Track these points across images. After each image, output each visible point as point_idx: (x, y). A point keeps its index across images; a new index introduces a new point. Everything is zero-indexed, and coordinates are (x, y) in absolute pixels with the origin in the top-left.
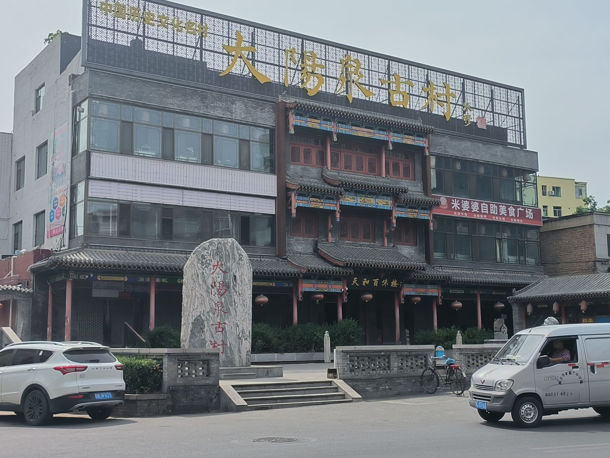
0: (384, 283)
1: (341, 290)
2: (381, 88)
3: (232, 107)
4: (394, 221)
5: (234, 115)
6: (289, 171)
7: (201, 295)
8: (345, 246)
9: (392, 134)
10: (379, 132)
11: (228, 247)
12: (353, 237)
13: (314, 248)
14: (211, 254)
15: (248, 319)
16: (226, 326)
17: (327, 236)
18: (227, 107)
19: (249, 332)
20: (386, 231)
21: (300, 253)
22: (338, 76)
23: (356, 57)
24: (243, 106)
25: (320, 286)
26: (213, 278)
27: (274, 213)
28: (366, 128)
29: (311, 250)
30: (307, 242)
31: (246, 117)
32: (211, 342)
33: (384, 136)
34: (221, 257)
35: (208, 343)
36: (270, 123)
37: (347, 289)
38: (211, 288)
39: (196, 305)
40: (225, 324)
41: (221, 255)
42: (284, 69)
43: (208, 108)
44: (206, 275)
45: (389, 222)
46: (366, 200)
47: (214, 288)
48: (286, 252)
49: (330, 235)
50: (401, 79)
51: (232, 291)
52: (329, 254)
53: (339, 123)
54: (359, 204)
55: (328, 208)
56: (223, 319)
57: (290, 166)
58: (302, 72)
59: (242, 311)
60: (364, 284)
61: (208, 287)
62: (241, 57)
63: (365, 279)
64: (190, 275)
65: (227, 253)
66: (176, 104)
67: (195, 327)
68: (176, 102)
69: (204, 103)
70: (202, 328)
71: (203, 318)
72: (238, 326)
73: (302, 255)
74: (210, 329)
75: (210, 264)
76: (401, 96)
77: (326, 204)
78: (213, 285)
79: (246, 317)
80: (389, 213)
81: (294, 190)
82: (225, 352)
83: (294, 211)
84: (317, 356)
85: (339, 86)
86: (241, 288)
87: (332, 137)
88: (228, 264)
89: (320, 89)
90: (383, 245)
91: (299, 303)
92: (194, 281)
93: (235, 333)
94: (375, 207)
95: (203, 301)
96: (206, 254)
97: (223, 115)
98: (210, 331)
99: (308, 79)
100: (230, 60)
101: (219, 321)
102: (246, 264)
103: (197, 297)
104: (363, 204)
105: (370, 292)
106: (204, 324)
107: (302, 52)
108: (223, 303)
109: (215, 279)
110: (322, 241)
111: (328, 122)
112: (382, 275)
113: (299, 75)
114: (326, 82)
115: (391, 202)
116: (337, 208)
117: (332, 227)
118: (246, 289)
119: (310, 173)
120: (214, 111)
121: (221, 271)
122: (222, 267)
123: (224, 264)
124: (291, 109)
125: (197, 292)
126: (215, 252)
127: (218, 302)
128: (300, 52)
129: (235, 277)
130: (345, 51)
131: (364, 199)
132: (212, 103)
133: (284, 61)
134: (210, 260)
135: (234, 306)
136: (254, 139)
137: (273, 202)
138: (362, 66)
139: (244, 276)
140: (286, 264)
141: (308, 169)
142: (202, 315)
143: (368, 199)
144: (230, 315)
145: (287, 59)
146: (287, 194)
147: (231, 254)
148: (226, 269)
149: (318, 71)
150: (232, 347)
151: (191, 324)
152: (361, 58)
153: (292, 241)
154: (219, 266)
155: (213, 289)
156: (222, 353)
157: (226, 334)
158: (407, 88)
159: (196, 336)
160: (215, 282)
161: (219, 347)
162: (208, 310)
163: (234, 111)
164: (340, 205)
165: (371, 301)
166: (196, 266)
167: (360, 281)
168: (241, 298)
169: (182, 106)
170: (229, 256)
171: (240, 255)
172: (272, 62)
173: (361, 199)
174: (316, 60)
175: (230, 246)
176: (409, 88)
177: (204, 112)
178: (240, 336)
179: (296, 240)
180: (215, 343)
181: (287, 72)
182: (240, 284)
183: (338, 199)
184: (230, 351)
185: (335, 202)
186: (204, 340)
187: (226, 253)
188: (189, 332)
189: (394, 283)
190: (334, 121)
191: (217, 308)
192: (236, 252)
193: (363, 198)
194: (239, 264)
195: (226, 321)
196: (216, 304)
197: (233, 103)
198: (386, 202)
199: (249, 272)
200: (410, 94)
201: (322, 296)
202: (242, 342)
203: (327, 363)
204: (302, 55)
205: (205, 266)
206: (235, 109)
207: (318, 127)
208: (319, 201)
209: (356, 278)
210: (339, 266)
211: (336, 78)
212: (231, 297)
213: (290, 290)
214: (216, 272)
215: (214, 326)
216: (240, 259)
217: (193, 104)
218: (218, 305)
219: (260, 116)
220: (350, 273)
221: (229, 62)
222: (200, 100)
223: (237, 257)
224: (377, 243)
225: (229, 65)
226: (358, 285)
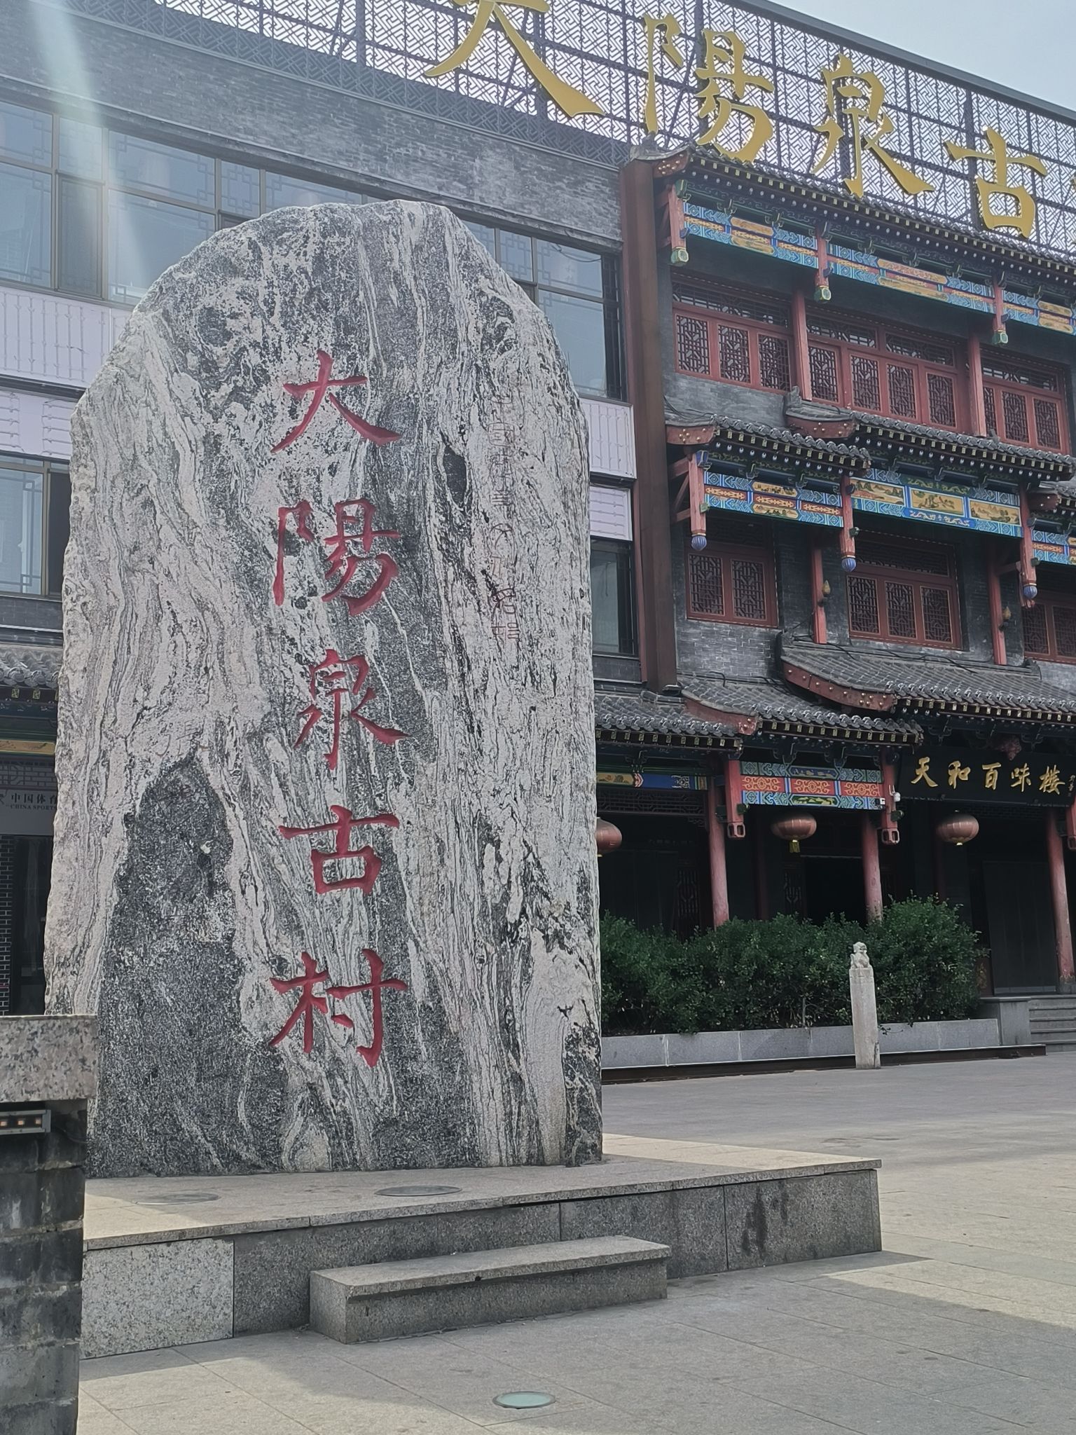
0: (1017, 779)
1: (877, 802)
2: (947, 171)
3: (472, 167)
4: (1031, 575)
5: (477, 193)
6: (675, 396)
7: (201, 606)
8: (874, 659)
9: (1004, 294)
10: (962, 284)
11: (400, 255)
12: (895, 631)
13: (768, 662)
14: (270, 304)
15: (566, 779)
16: (397, 837)
17: (811, 623)
18: (454, 166)
19: (583, 886)
20: (1001, 612)
21: (724, 678)
22: (816, 122)
23: (867, 68)
24: (508, 166)
25: (804, 787)
26: (289, 476)
27: (628, 537)
28: (922, 266)
29: (758, 668)
30: (745, 640)
31: (522, 205)
32: (280, 964)
33: (979, 298)
34: (345, 326)
35: (256, 976)
36: (605, 229)
37: (898, 797)
38: (273, 548)
39: (160, 679)
40: (391, 819)
41: (345, 309)
42: (642, 81)
43: (385, 161)
44: (237, 454)
45: (1012, 582)
46: (936, 500)
47: (294, 552)
48: (674, 672)
49: (821, 617)
50: (1009, 150)
51: (439, 569)
52: (831, 677)
53: (835, 241)
54: (917, 511)
55: (815, 519)
56: (369, 781)
57: (675, 380)
58: (699, 95)
59: (516, 720)
60: (952, 781)
61: (253, 548)
62: (497, 26)
63: (957, 764)
64: (115, 461)
65: (394, 293)
66: (265, 133)
67: (151, 851)
68: (265, 127)
69: (369, 141)
70: (204, 860)
71: (215, 781)
72: (487, 835)
73: (730, 685)
74: (268, 863)
75: (262, 378)
76: (1011, 200)
77: (807, 507)
78: (292, 526)
79: (554, 763)
80: (1010, 548)
81: (696, 448)
82: (396, 1049)
83: (699, 524)
84: (823, 1040)
85: (822, 151)
86: (504, 550)
87: (812, 287)
88: (405, 374)
89: (760, 155)
90: (994, 660)
91: (732, 847)
92: (148, 503)
93: (471, 888)
94: (966, 524)
95: (212, 649)
96: (238, 305)
97: (440, 189)
98: (274, 879)
99: (722, 122)
100: (461, 30)
101: (340, 800)
102: (536, 371)
103: (166, 622)
104: (928, 513)
105: (967, 811)
106: (223, 825)
107: (698, 32)
108: (370, 658)
109: (305, 482)
110: (797, 639)
111: (801, 237)
112: (1014, 750)
113: (690, 105)
114: (779, 136)
115: (1017, 510)
116: (846, 523)
117: (827, 589)
118: (546, 554)
119: (744, 409)
120: (407, 174)
121: (347, 428)
122: (360, 396)
123: (376, 371)
124: (675, 177)
125: (165, 584)
126: (302, 291)
127: (331, 656)
128: (691, 33)
129: (457, 466)
130: (834, 47)
131: (932, 498)
132: (398, 145)
133: (643, 52)
134: (262, 347)
135: (453, 682)
136: (550, 280)
137: (622, 499)
138: (890, 99)
139: (528, 460)
140: (679, 711)
141: (736, 395)
142: (204, 756)
143: (944, 497)
144: (430, 753)
145: (651, 49)
146: (670, 472)
147: (421, 302)
148: (385, 413)
149: (753, 97)
150: (449, 1005)
151: (119, 829)
152: (886, 73)
153: (693, 635)
154: (335, 389)
155: (289, 560)
156: (371, 1053)
157: (401, 899)
158: (1028, 178)
159: (160, 925)
160: (303, 509)
161: (341, 1007)
162: (257, 718)
163: (477, 178)
164: (854, 510)
165: (974, 844)
166: (161, 388)
167: (939, 771)
168: (506, 620)
169: (291, 144)
170: (406, 315)
171: (492, 307)
172: (603, 53)
173: (920, 495)
174: (746, 63)
175: (418, 249)
176: (1033, 180)
177: (373, 171)
178: (512, 915)
179: (705, 634)
180: (312, 976)
181: (653, 93)
182: (500, 517)
183: (847, 490)
184: (432, 1039)
185: (838, 501)
186: (225, 950)
187: (384, 300)
188: (109, 895)
189: (1051, 781)
190: (818, 233)
191: (324, 703)
192: (459, 291)
193: (928, 494)
194: (483, 371)
195: (400, 802)
196: (313, 667)
197: (474, 151)
198: (1002, 512)
199: (564, 434)
200: (1038, 200)
201: (810, 824)
202: (527, 960)
203: (865, 1067)
204: (701, 42)
205: (226, 389)
206: (481, 174)
207: (768, 249)
208: (783, 493)
209: (928, 760)
210: (873, 714)
211: (810, 128)
212: (430, 613)
213: (698, 799)
214: (311, 430)
215: (305, 844)
216: (496, 339)
217: (331, 142)
218: (328, 678)
219: (568, 206)
220: (911, 738)
221: (456, 36)
222: (356, 131)
223: (469, 321)
224: (975, 653)
225: (456, 46)
226: (933, 784)
